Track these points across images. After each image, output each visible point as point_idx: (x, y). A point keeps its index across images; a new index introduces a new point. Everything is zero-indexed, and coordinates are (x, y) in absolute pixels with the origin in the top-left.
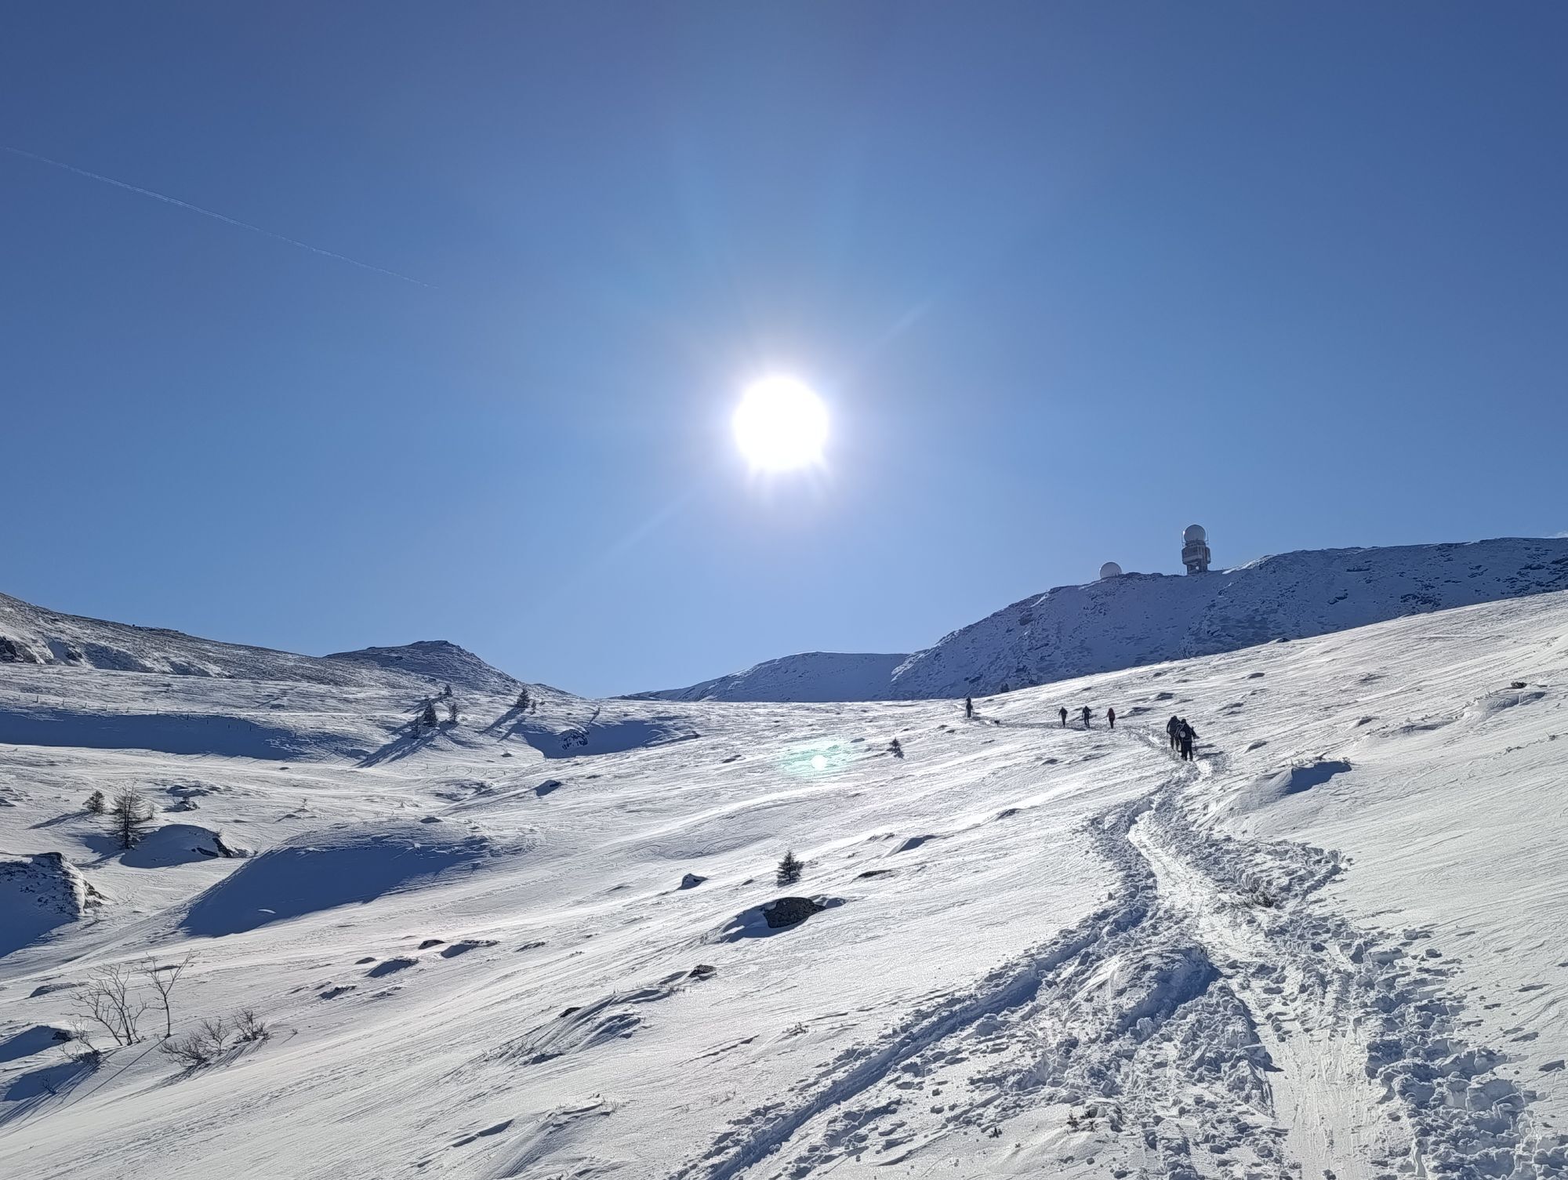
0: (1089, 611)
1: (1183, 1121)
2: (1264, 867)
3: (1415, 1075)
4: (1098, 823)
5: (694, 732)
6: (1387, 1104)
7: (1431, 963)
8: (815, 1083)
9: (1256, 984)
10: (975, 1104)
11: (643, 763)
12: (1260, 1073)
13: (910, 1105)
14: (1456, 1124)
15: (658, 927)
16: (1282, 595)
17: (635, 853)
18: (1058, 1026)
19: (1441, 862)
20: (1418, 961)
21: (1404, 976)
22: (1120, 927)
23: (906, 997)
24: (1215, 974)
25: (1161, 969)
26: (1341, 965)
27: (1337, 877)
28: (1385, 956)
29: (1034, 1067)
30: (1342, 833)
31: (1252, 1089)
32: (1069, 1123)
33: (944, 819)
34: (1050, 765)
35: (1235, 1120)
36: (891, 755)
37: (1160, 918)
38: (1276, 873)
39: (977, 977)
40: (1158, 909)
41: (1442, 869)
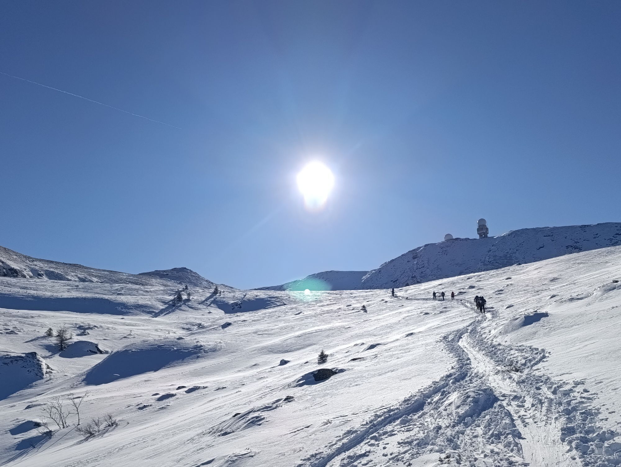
0: (440, 253)
1: (486, 460)
2: (515, 356)
3: (581, 441)
4: (446, 338)
5: (284, 303)
6: (570, 453)
7: (585, 395)
8: (335, 444)
9: (513, 403)
10: (400, 453)
11: (264, 315)
12: (517, 440)
13: (374, 453)
14: (599, 461)
15: (272, 380)
16: (518, 246)
17: (261, 351)
18: (433, 421)
19: (587, 353)
20: (580, 394)
21: (574, 400)
22: (457, 380)
23: (371, 409)
24: (496, 399)
25: (474, 397)
26: (548, 396)
27: (545, 360)
28: (566, 392)
29: (424, 437)
30: (546, 342)
31: (514, 446)
32: (439, 460)
33: (384, 337)
34: (427, 315)
35: (507, 459)
36: (362, 312)
37: (473, 376)
38: (519, 358)
39: (399, 401)
40: (472, 373)
41: (587, 356)
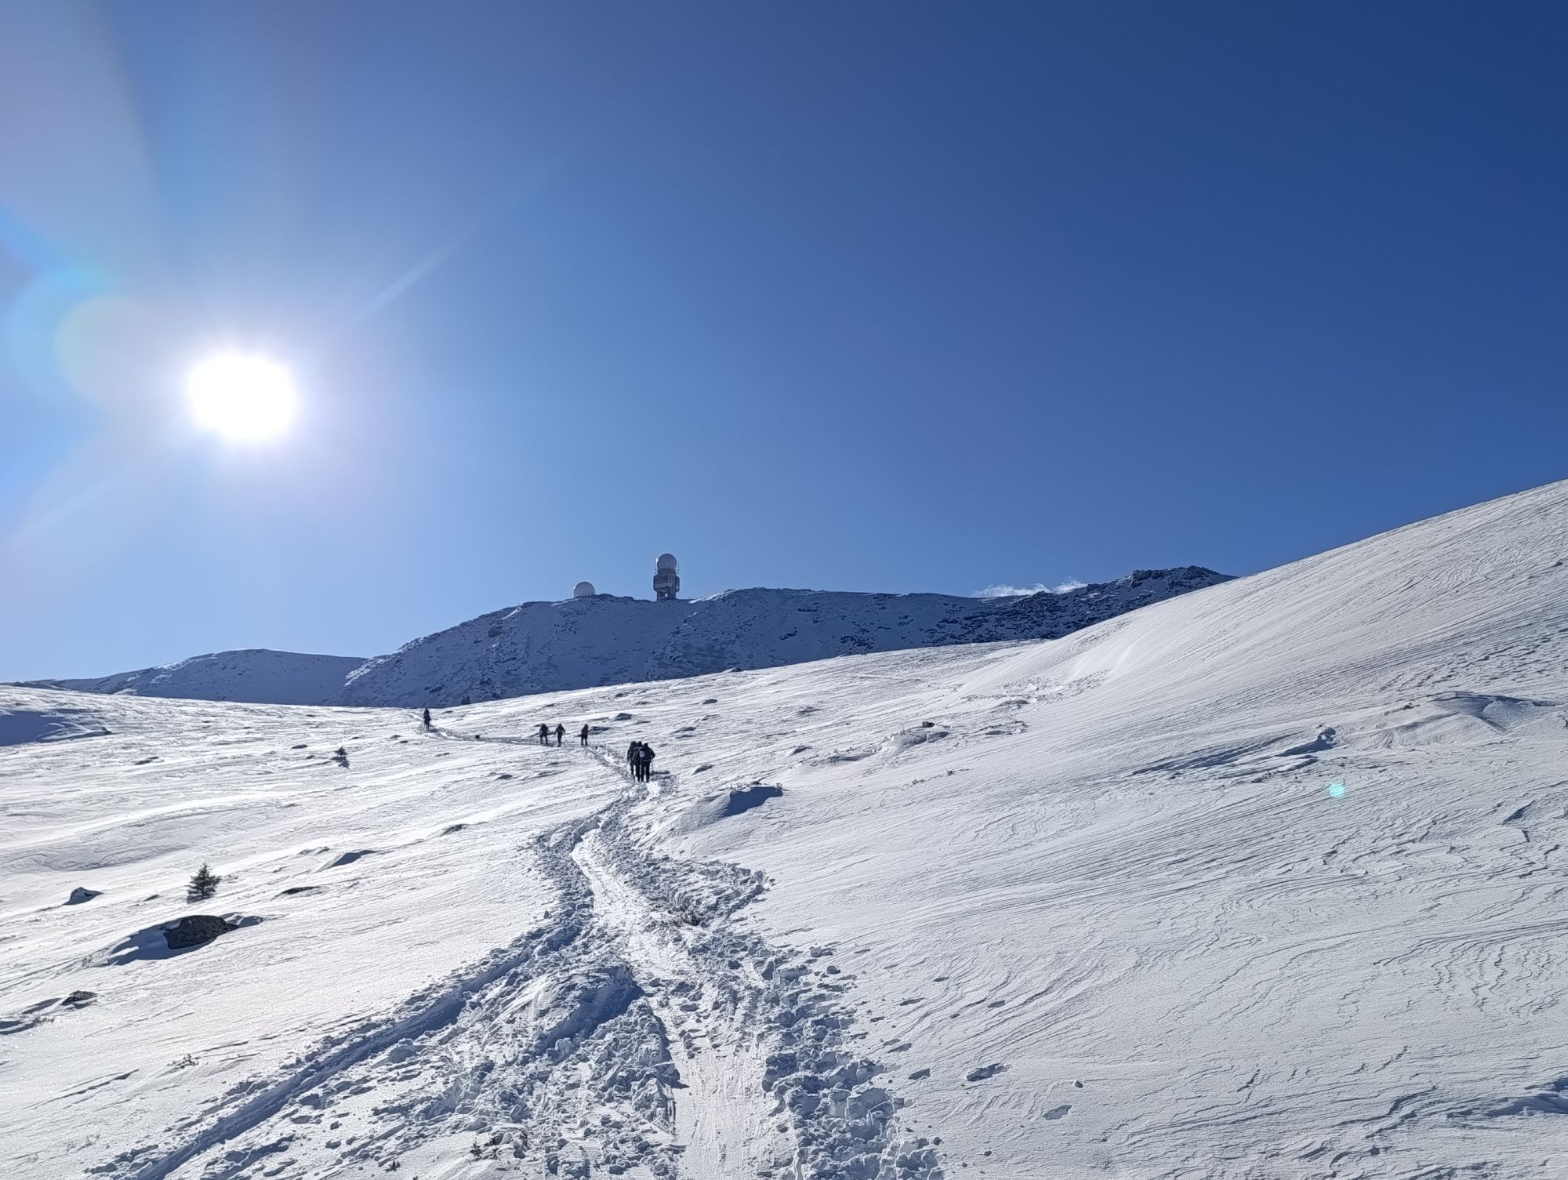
0: (560, 629)
1: (587, 1143)
2: (696, 886)
3: (804, 1087)
4: (544, 840)
5: (104, 729)
6: (777, 1115)
7: (830, 980)
8: (198, 1121)
9: (675, 1001)
10: (376, 1136)
11: (35, 760)
12: (667, 1091)
13: (303, 1141)
14: (835, 1133)
15: (33, 947)
16: (741, 628)
17: (14, 862)
18: (477, 1049)
19: (849, 883)
20: (819, 977)
21: (805, 991)
22: (553, 945)
23: (316, 1023)
24: (637, 992)
25: (586, 989)
26: (753, 982)
27: (760, 897)
28: (792, 973)
29: (444, 1093)
30: (769, 854)
31: (658, 1106)
32: (472, 1152)
33: (384, 834)
34: (504, 781)
35: (637, 1139)
36: (336, 764)
37: (593, 936)
38: (706, 892)
39: (397, 1001)
40: (592, 928)
41: (849, 890)
